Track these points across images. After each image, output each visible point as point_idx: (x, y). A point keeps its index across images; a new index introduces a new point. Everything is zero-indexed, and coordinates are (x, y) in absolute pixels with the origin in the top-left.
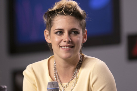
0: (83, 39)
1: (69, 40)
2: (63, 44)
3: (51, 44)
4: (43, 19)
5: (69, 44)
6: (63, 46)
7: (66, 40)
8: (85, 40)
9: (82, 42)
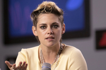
0: (62, 31)
3: (37, 37)
4: (30, 18)
8: (64, 32)
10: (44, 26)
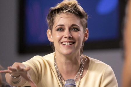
0: (84, 37)
1: (69, 36)
2: (63, 40)
5: (69, 40)
6: (64, 42)
7: (67, 36)
8: (87, 39)
9: (83, 40)
10: (61, 29)
